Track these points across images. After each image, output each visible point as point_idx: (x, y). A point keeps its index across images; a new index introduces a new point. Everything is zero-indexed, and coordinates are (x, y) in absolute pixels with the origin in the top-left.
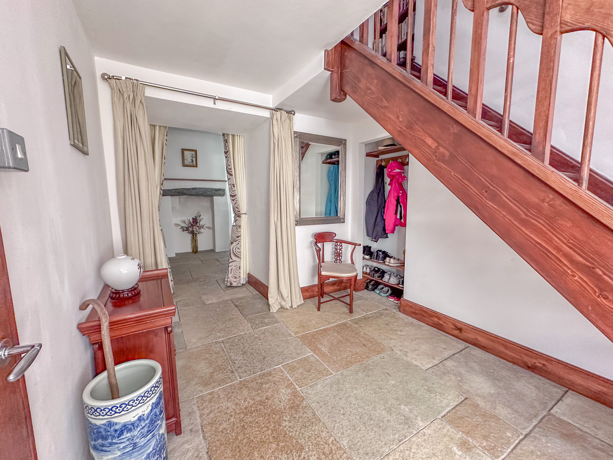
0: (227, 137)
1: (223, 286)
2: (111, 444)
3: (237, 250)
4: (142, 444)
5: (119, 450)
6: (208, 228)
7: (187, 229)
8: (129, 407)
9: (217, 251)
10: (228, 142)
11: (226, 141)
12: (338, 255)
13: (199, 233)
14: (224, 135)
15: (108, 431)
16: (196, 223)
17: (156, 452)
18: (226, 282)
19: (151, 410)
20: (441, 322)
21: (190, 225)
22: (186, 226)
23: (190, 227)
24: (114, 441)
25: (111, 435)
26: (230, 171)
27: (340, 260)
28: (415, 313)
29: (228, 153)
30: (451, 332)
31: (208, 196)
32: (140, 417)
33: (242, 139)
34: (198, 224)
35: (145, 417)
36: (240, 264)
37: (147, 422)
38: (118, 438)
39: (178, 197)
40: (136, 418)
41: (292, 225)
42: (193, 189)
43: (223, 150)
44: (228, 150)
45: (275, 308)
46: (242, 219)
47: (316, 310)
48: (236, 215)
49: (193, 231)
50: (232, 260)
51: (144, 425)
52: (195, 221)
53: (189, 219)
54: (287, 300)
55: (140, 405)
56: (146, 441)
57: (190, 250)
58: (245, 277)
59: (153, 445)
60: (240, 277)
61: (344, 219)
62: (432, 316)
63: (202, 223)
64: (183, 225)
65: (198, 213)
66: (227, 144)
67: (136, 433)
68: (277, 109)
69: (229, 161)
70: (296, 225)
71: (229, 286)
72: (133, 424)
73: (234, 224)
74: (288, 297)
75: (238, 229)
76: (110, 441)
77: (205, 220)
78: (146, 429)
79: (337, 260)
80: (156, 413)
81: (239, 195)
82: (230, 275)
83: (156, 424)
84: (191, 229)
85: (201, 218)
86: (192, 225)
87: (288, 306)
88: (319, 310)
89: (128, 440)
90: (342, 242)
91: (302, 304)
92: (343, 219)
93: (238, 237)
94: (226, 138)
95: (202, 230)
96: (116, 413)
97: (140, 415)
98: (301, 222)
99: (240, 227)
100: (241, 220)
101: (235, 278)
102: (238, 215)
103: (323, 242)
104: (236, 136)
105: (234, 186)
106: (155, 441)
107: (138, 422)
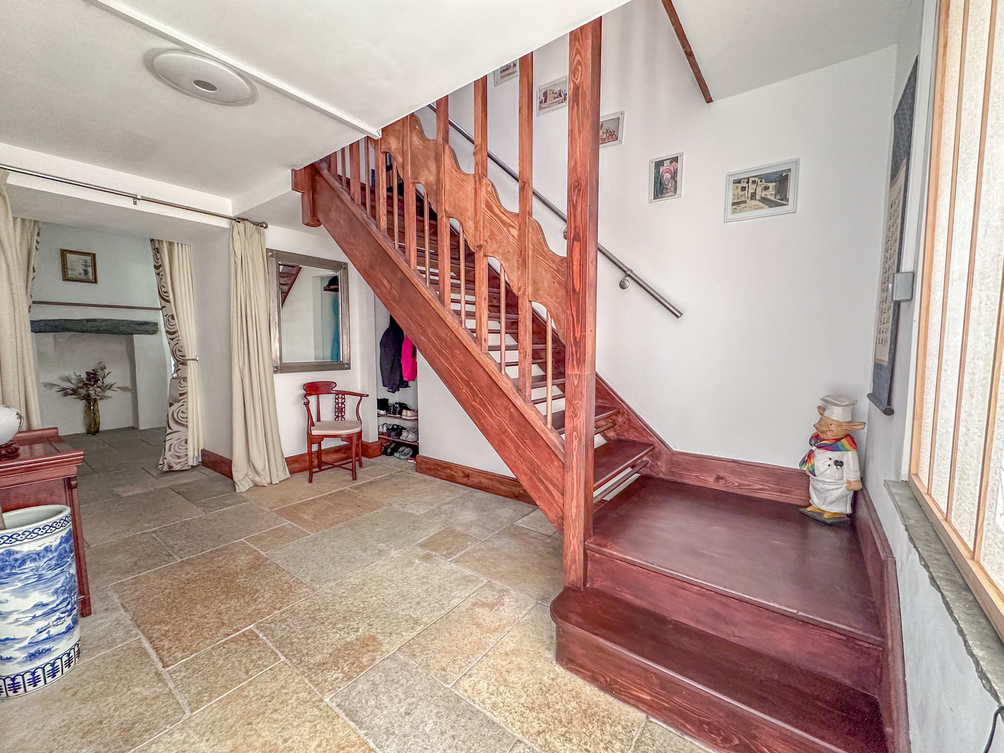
0: (159, 243)
1: (154, 473)
2: (10, 575)
3: (180, 414)
4: (49, 577)
5: (20, 581)
6: (124, 389)
7: (75, 392)
8: (34, 535)
9: (141, 428)
10: (161, 251)
11: (157, 251)
12: (339, 411)
13: (101, 399)
14: (152, 240)
15: (7, 561)
16: (96, 381)
17: (65, 590)
18: (160, 466)
19: (60, 544)
20: (453, 473)
21: (81, 385)
22: (73, 386)
23: (82, 388)
24: (13, 571)
25: (9, 565)
26: (166, 295)
27: (342, 416)
28: (430, 469)
29: (161, 269)
30: (461, 481)
31: (122, 333)
32: (47, 547)
33: (186, 250)
34: (100, 383)
35: (53, 548)
36: (187, 435)
37: (55, 554)
38: (19, 567)
39: (51, 335)
40: (42, 548)
41: (267, 372)
42: (88, 321)
43: (152, 264)
44: (160, 263)
45: (244, 487)
46: (189, 368)
47: (307, 482)
48: (178, 361)
49: (89, 395)
50: (171, 431)
51: (51, 557)
52: (93, 377)
53: (78, 374)
54: (262, 473)
55: (46, 535)
56: (53, 575)
57: (82, 430)
58: (196, 456)
59: (62, 581)
60: (187, 455)
61: (349, 364)
62: (445, 468)
63: (107, 381)
64: (65, 385)
65: (100, 363)
66: (158, 255)
67: (41, 564)
68: (239, 218)
69: (164, 280)
70: (275, 372)
71: (167, 472)
72: (38, 554)
73: (175, 375)
74: (264, 469)
75: (182, 382)
76: (8, 571)
77: (115, 375)
78: (53, 562)
79: (338, 417)
80: (65, 548)
81: (183, 332)
82: (168, 454)
83: (65, 560)
84: (83, 392)
85: (106, 371)
86: (85, 384)
87: (265, 481)
88: (310, 481)
89: (31, 570)
90: (344, 393)
91: (288, 478)
92: (347, 364)
93: (181, 395)
94: (157, 246)
95: (108, 393)
96: (17, 540)
97: (46, 545)
98: (282, 368)
99: (185, 379)
100: (186, 369)
101: (179, 457)
102: (181, 362)
103: (318, 395)
104: (176, 245)
105: (173, 318)
106: (64, 577)
107: (44, 552)
